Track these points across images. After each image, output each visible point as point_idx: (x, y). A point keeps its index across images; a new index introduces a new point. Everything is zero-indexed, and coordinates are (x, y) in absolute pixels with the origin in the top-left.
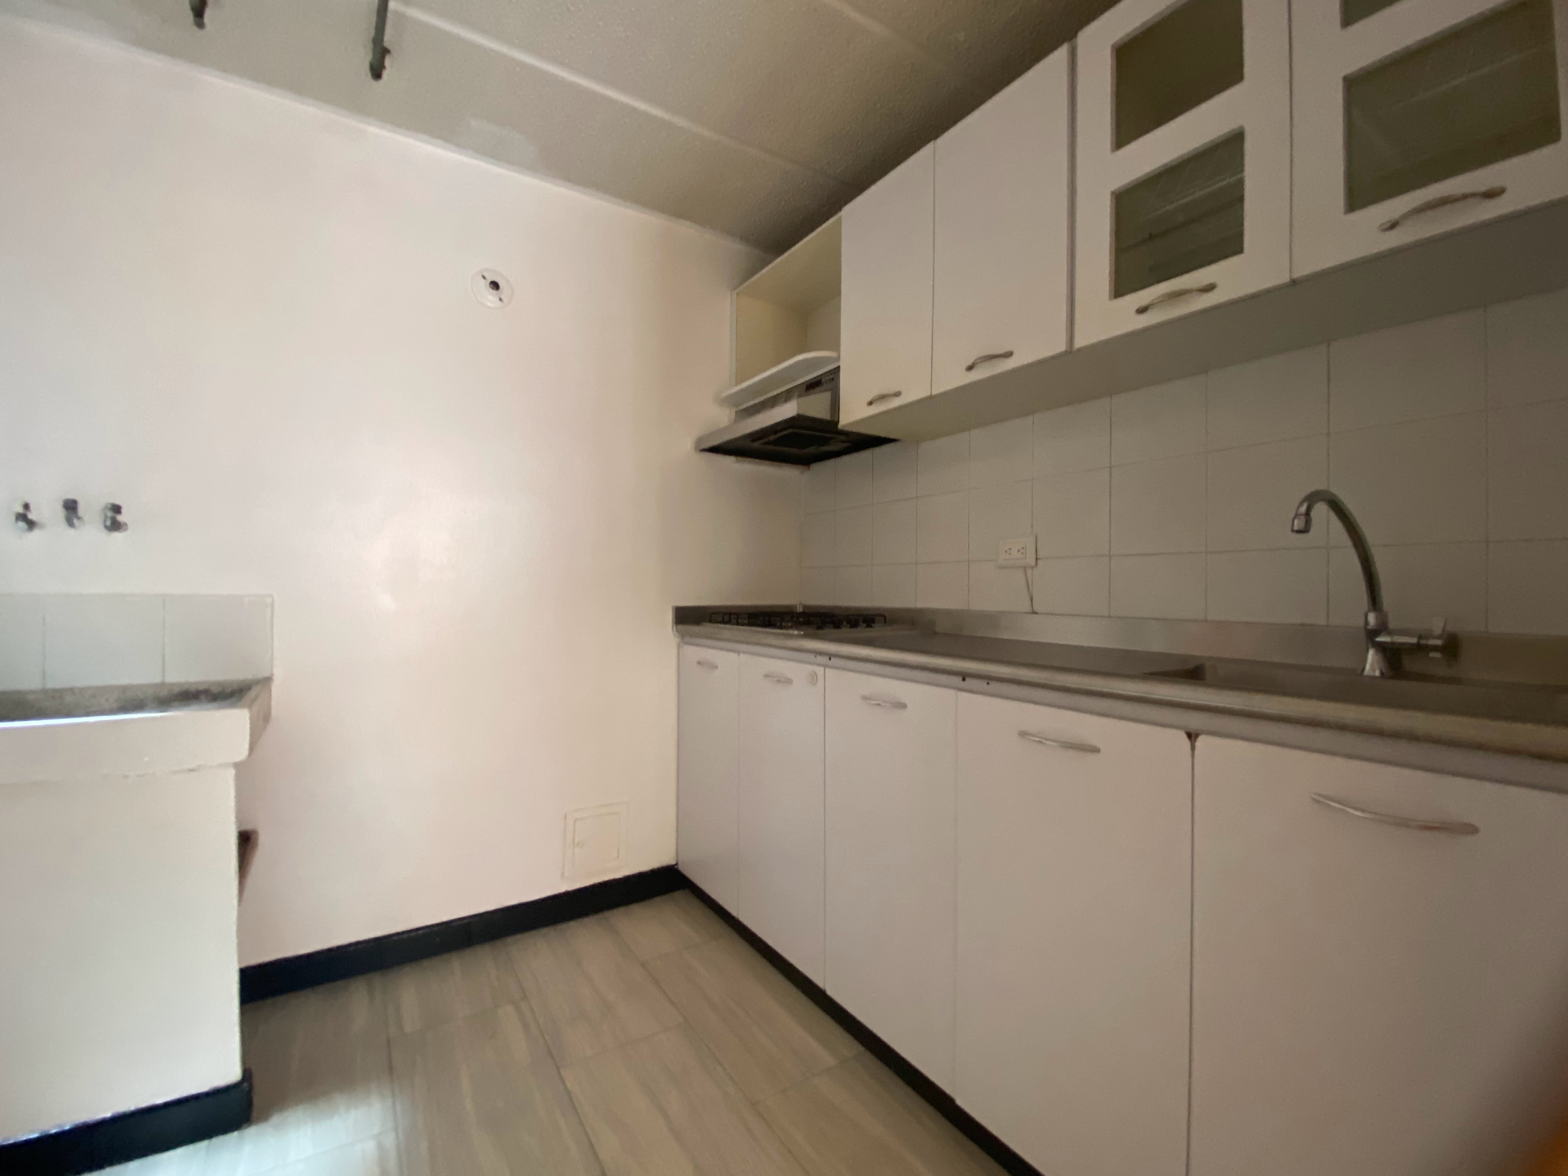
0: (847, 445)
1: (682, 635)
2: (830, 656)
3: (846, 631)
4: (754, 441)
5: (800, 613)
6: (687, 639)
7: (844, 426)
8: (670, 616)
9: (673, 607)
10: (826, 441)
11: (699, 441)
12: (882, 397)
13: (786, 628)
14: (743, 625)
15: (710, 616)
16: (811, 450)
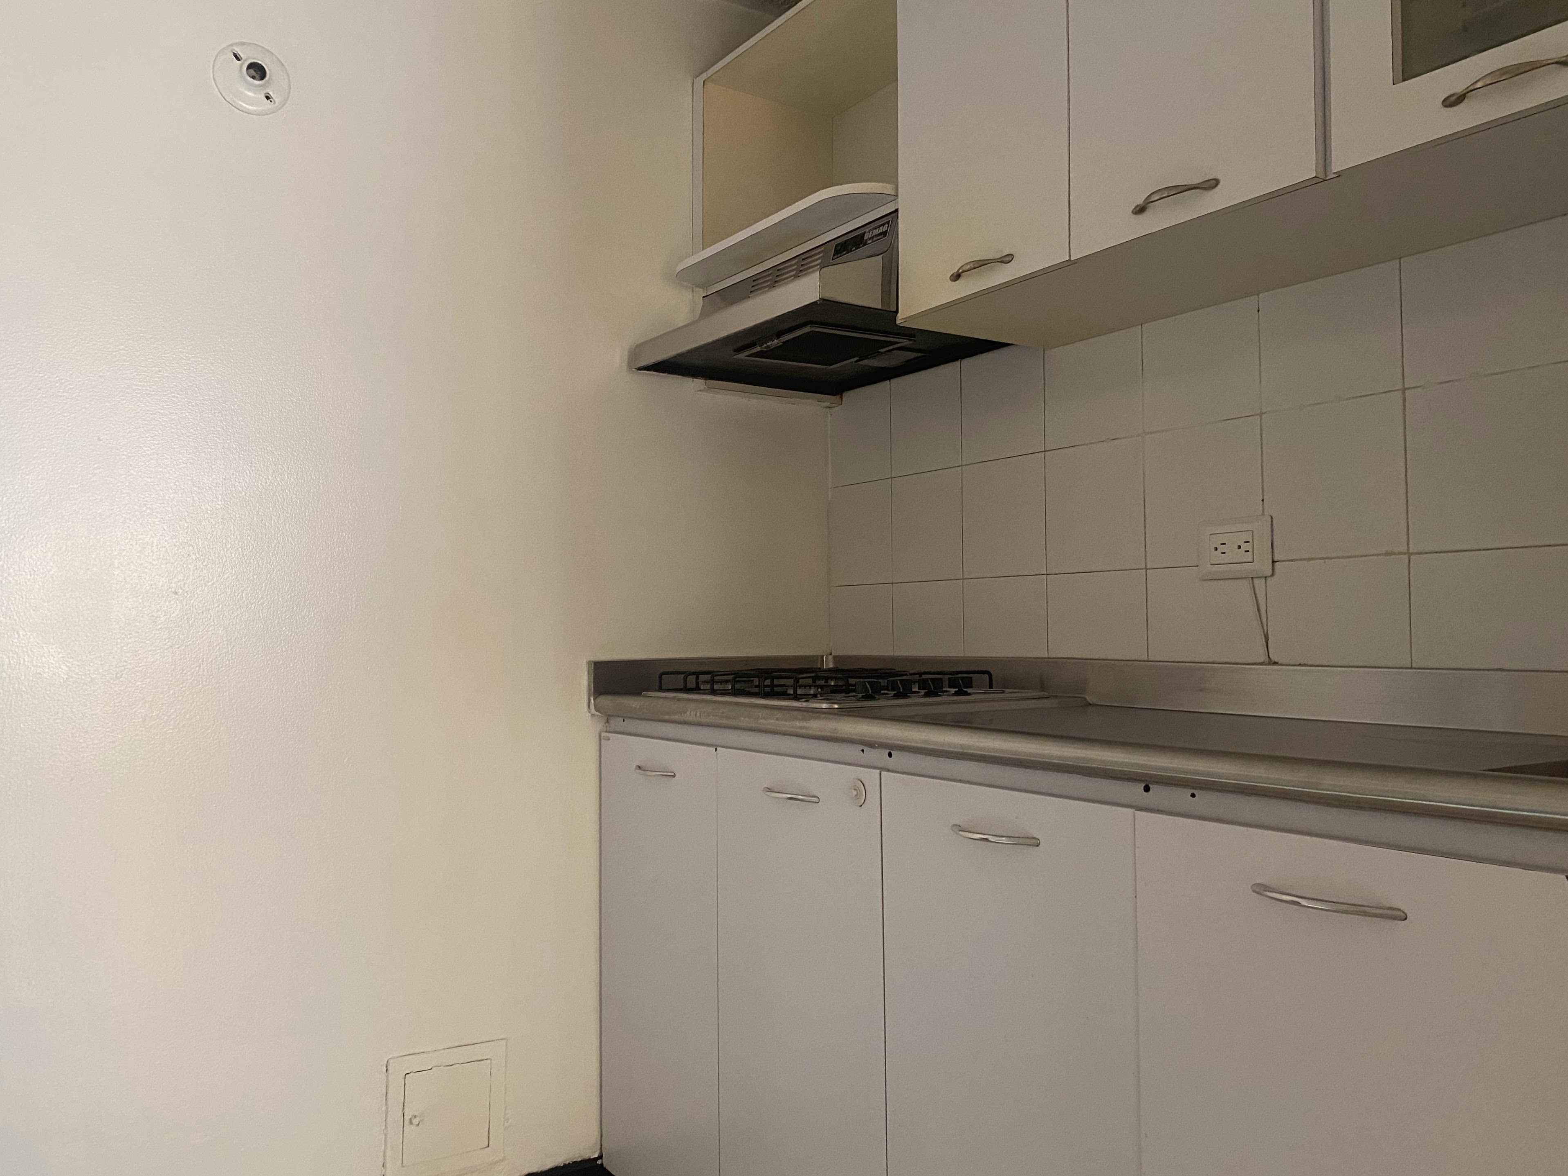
0: (913, 355)
1: (608, 717)
2: (891, 749)
3: (917, 702)
4: (739, 350)
5: (829, 670)
6: (618, 723)
7: (906, 320)
8: (584, 680)
9: (589, 663)
10: (871, 349)
11: (635, 352)
12: (981, 264)
13: (807, 697)
14: (724, 693)
15: (660, 677)
16: (848, 365)
